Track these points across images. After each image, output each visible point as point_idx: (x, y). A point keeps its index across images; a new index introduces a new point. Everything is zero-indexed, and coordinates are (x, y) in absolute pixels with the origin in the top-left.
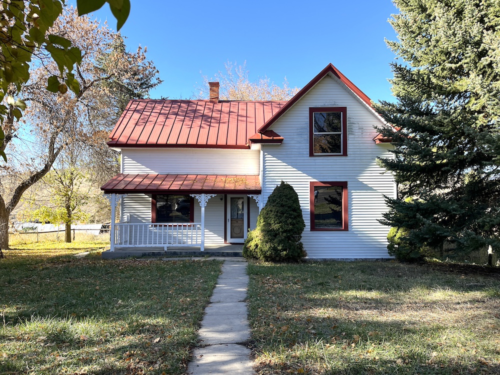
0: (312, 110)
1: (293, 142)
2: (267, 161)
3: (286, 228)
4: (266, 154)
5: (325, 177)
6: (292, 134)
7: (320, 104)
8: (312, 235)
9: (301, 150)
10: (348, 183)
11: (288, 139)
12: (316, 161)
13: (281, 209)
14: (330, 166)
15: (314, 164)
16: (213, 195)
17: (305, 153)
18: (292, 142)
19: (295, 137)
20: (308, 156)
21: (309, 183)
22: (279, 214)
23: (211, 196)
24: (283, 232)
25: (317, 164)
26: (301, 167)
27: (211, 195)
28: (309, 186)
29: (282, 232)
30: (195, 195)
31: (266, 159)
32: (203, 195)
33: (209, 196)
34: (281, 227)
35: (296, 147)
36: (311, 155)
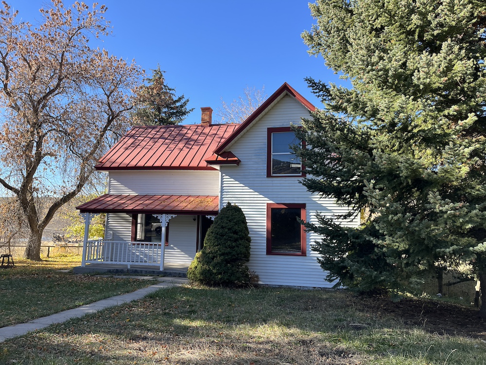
0: (270, 131)
1: (251, 163)
2: (224, 183)
3: (223, 251)
4: (224, 175)
5: (282, 199)
6: (250, 155)
7: (279, 124)
8: (268, 259)
9: (259, 171)
10: (307, 205)
11: (246, 160)
12: (274, 182)
13: (221, 231)
14: (288, 188)
15: (271, 185)
16: (174, 216)
17: (262, 174)
18: (249, 163)
19: (253, 157)
20: (266, 177)
21: (266, 205)
22: (218, 236)
23: (172, 217)
24: (221, 255)
25: (274, 185)
26: (258, 188)
27: (172, 215)
28: (266, 207)
29: (219, 254)
30: (157, 215)
31: (224, 180)
32: (164, 215)
33: (170, 216)
34: (219, 250)
35: (253, 168)
36: (269, 175)
